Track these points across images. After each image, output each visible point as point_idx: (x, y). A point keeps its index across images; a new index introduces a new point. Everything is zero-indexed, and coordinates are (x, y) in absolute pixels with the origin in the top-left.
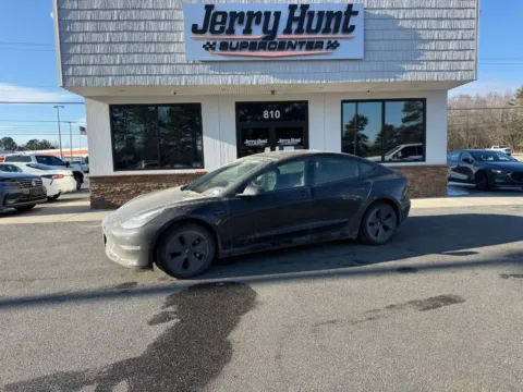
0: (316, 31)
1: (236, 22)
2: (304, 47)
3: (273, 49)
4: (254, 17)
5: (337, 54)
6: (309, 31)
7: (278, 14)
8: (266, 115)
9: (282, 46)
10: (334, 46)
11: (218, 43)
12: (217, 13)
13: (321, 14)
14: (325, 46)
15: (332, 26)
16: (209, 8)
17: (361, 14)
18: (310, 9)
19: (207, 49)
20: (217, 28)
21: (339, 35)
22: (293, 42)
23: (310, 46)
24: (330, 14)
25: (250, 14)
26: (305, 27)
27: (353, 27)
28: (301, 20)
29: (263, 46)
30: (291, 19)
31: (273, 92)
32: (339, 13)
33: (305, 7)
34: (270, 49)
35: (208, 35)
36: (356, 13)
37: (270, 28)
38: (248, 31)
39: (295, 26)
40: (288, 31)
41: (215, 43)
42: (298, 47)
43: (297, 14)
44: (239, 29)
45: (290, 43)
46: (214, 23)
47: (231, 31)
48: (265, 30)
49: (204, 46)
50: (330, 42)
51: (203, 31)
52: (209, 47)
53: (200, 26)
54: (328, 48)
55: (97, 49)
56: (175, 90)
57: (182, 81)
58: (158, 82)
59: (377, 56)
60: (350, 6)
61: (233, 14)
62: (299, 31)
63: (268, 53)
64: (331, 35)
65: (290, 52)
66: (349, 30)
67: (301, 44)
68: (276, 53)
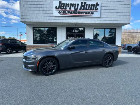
0: (88, 9)
1: (67, 6)
2: (85, 13)
3: (77, 14)
4: (72, 5)
6: (86, 9)
7: (78, 5)
8: (74, 31)
9: (79, 13)
10: (92, 13)
11: (62, 11)
13: (89, 5)
14: (90, 13)
15: (92, 8)
16: (60, 2)
17: (100, 5)
19: (59, 13)
21: (94, 10)
22: (82, 12)
23: (86, 13)
24: (92, 5)
26: (85, 8)
27: (98, 9)
29: (74, 13)
31: (76, 25)
32: (94, 5)
33: (85, 3)
34: (76, 14)
35: (60, 9)
37: (76, 8)
38: (70, 9)
39: (82, 8)
40: (81, 9)
41: (61, 12)
42: (83, 13)
43: (83, 4)
44: (68, 8)
45: (81, 12)
46: (61, 6)
47: (66, 9)
49: (58, 12)
50: (91, 12)
51: (58, 8)
52: (60, 12)
53: (58, 7)
54: (91, 14)
55: (30, 12)
56: (50, 23)
57: (52, 21)
58: (46, 21)
59: (104, 16)
60: (97, 3)
61: (66, 4)
62: (84, 9)
63: (75, 14)
64: (92, 10)
65: (81, 14)
66: (96, 9)
67: (84, 12)
68: (77, 15)
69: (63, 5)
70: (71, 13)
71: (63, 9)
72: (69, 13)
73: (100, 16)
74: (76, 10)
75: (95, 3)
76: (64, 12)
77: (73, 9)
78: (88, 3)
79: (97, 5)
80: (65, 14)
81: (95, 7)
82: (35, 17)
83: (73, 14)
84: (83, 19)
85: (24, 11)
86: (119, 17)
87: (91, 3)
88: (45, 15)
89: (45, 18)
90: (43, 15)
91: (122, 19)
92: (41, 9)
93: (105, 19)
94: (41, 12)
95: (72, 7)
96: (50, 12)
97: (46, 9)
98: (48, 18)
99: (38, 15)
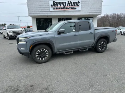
0: (73, 6)
5: (76, 10)
6: (71, 6)
7: (66, 3)
8: (64, 20)
9: (66, 8)
10: (76, 8)
11: (55, 8)
12: (55, 3)
13: (73, 2)
14: (74, 8)
15: (75, 5)
16: (54, 2)
17: (81, 2)
18: (72, 2)
20: (55, 5)
21: (77, 6)
23: (71, 9)
24: (75, 3)
25: (61, 3)
27: (79, 5)
28: (70, 4)
29: (63, 8)
30: (68, 4)
31: (65, 16)
32: (77, 2)
33: (70, 1)
35: (54, 6)
36: (80, 2)
37: (64, 5)
38: (60, 6)
39: (69, 5)
40: (67, 6)
43: (69, 3)
44: (59, 6)
45: (68, 8)
46: (55, 4)
47: (58, 6)
48: (63, 5)
51: (53, 6)
52: (54, 9)
53: (52, 5)
55: (35, 9)
56: (48, 16)
57: (49, 15)
58: (45, 15)
59: (83, 10)
60: (79, 1)
61: (58, 3)
62: (70, 6)
63: (64, 10)
64: (75, 6)
65: (68, 9)
66: (78, 5)
67: (70, 8)
68: (65, 10)
69: (56, 4)
70: (61, 9)
71: (56, 6)
72: (60, 8)
73: (80, 10)
74: (64, 6)
75: (77, 1)
76: (56, 9)
77: (62, 6)
78: (72, 1)
79: (79, 2)
80: (57, 9)
81: (77, 4)
82: (38, 13)
83: (63, 10)
84: (69, 12)
85: (30, 9)
86: (93, 10)
87: (74, 1)
88: (44, 11)
89: (45, 12)
90: (43, 11)
91: (96, 12)
92: (41, 7)
93: (84, 12)
94: (42, 9)
95: (61, 5)
96: (47, 9)
97: (44, 7)
98: (46, 13)
99: (40, 11)
